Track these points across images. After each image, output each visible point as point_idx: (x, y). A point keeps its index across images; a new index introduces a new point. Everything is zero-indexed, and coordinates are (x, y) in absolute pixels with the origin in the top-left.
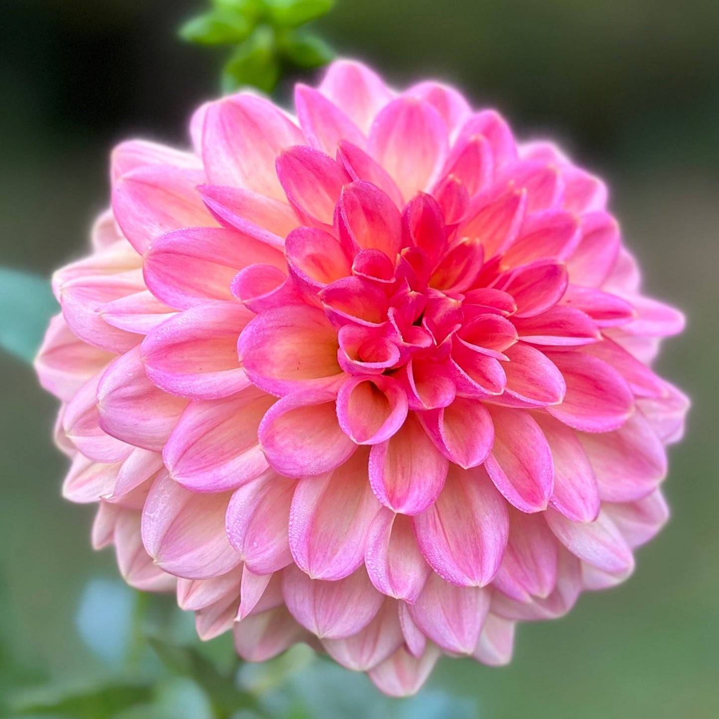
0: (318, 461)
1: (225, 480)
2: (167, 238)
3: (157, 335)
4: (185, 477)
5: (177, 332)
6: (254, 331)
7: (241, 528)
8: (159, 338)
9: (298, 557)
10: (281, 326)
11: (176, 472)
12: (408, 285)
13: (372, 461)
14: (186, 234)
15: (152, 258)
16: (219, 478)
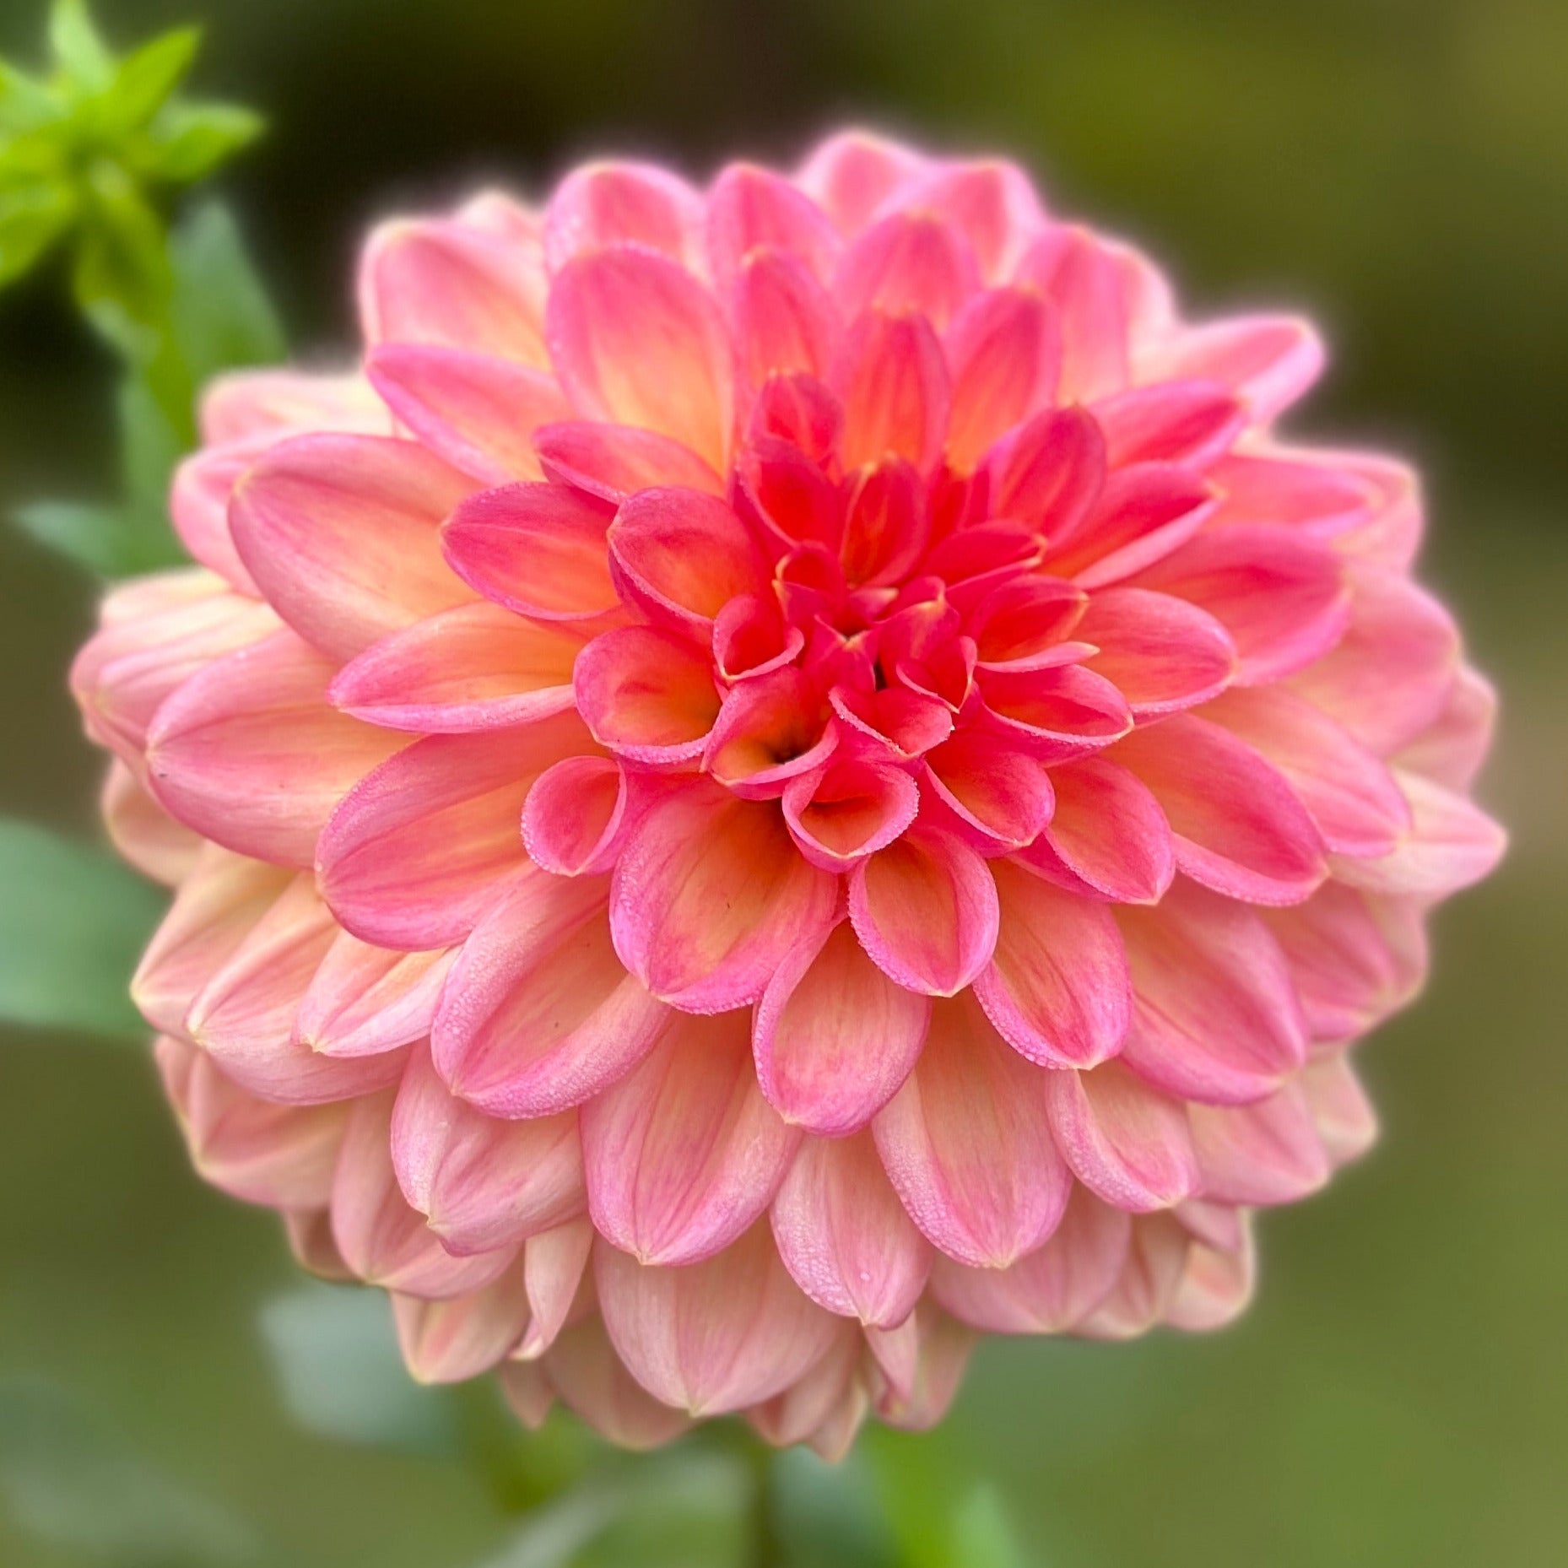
0: (888, 1060)
1: (741, 1202)
2: (339, 828)
3: (448, 1025)
4: (668, 1244)
5: (481, 995)
6: (629, 912)
7: (827, 1270)
8: (456, 1031)
9: (957, 1249)
10: (664, 864)
11: (646, 1247)
12: (833, 631)
13: (987, 1003)
14: (367, 797)
15: (331, 882)
16: (729, 1207)
